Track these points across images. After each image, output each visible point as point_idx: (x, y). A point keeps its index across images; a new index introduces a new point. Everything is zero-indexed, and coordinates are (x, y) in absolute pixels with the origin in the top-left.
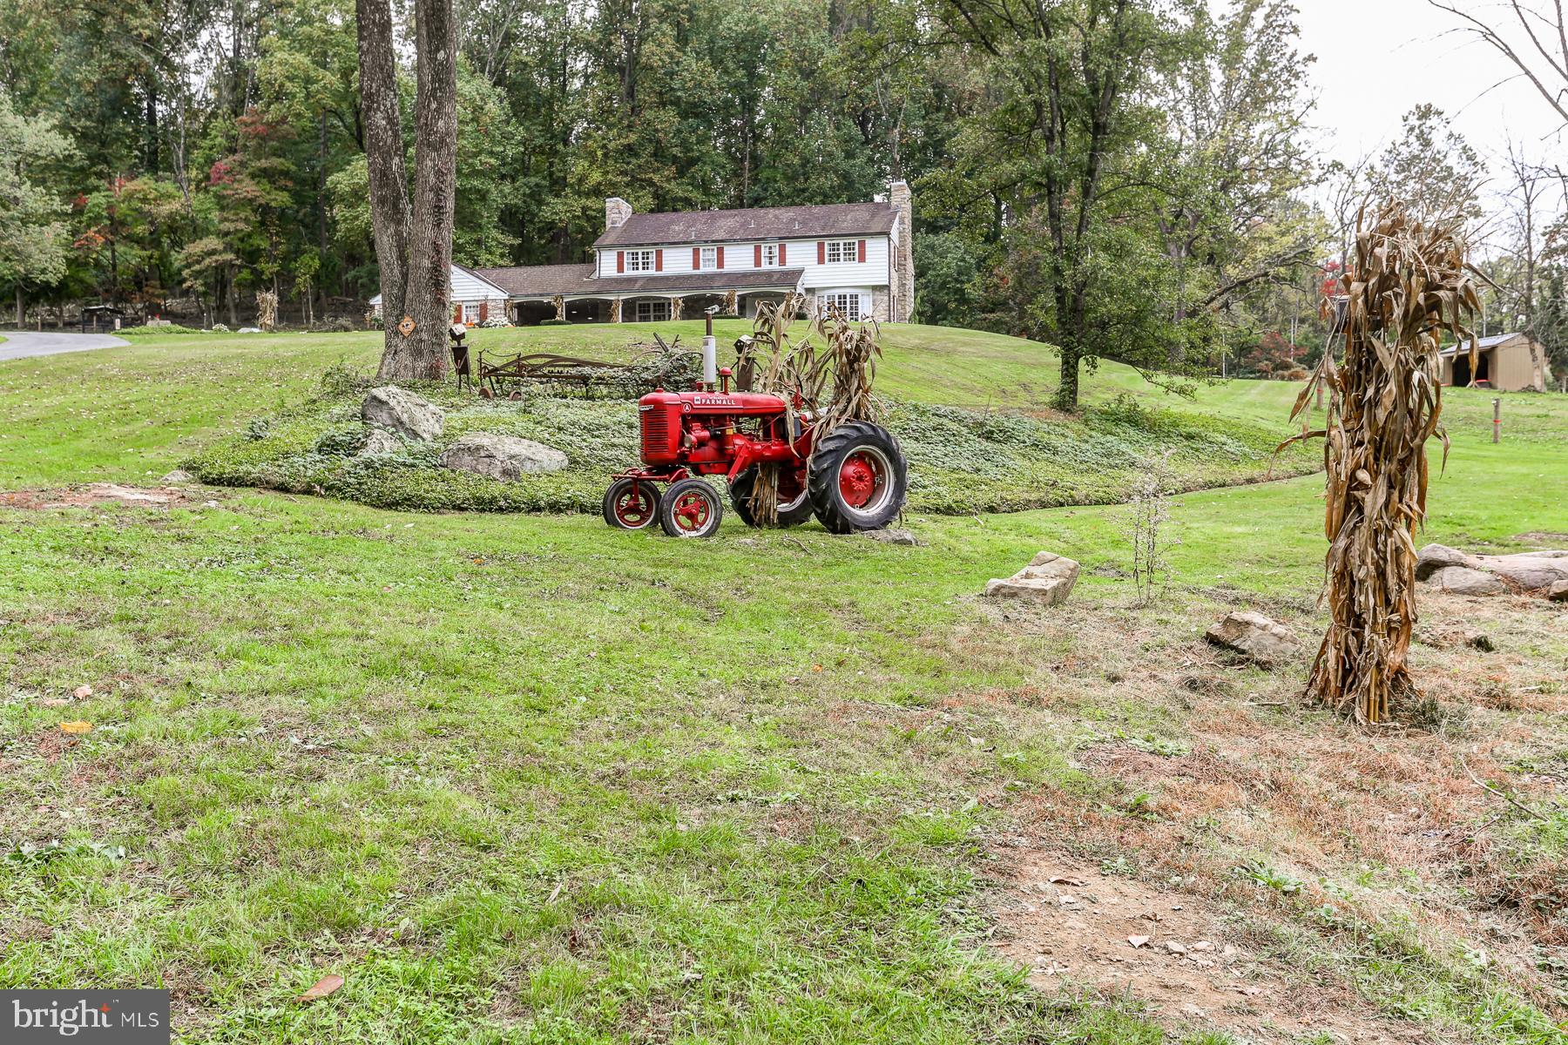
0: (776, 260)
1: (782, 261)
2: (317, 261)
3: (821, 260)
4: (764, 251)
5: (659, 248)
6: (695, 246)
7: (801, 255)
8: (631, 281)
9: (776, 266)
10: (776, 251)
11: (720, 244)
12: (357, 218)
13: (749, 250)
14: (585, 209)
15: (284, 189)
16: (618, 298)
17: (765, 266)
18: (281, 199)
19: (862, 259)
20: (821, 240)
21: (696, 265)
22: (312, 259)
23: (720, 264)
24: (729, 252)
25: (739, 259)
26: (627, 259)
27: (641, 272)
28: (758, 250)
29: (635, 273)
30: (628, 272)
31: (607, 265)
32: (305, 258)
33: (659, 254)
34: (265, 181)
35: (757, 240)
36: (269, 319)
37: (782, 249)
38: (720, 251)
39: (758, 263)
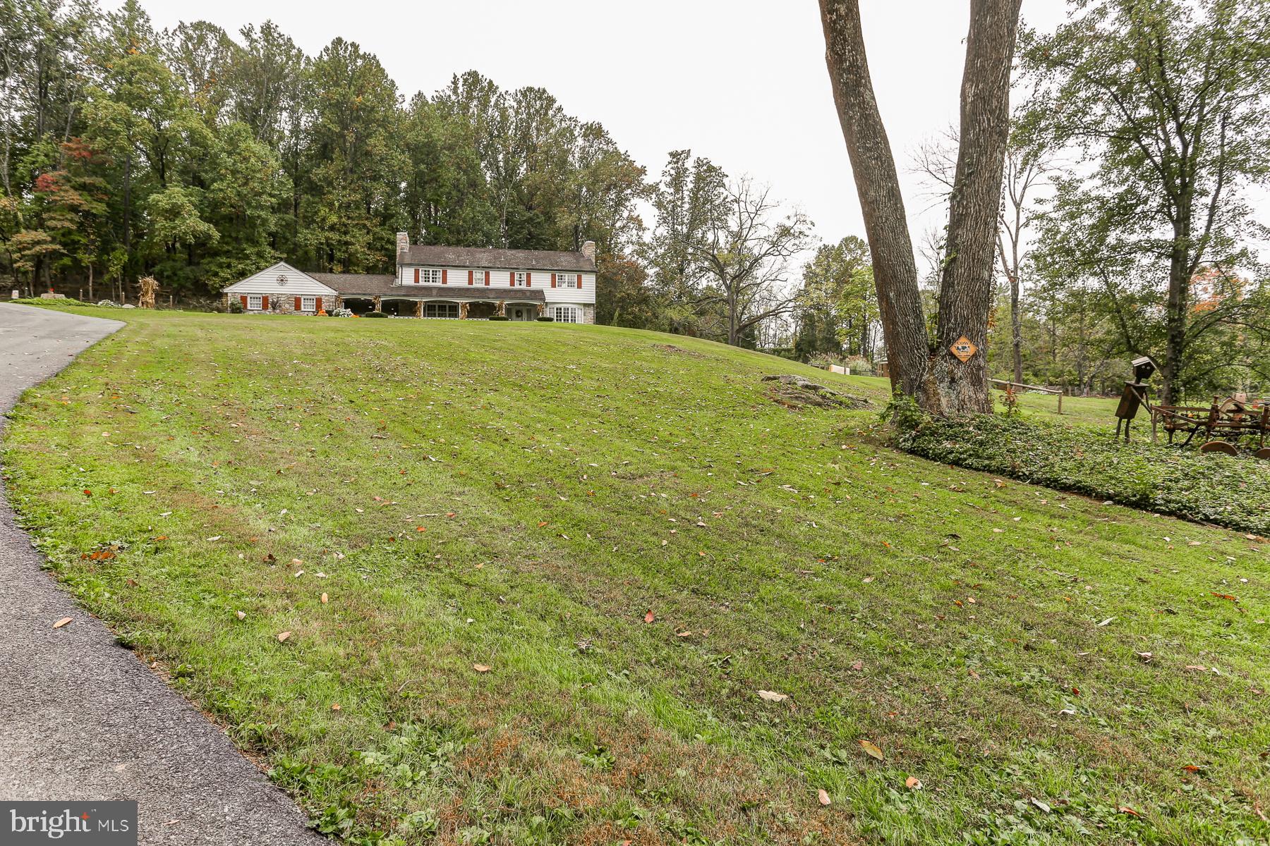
0: (524, 283)
1: (529, 283)
2: (126, 256)
3: (554, 285)
4: (517, 277)
5: (445, 268)
6: (471, 269)
7: (540, 281)
8: (428, 290)
9: (524, 287)
10: (524, 277)
11: (487, 270)
12: (174, 228)
13: (507, 275)
14: (327, 239)
15: (100, 201)
16: (421, 300)
17: (517, 286)
18: (100, 208)
19: (579, 286)
20: (513, 271)
21: (470, 282)
22: (123, 255)
23: (487, 283)
24: (493, 274)
25: (500, 280)
26: (421, 274)
27: (431, 284)
28: (512, 276)
29: (427, 284)
30: (422, 283)
31: (407, 277)
32: (118, 253)
33: (445, 273)
34: (85, 193)
35: (512, 270)
36: (150, 298)
37: (529, 276)
38: (487, 275)
39: (512, 283)
